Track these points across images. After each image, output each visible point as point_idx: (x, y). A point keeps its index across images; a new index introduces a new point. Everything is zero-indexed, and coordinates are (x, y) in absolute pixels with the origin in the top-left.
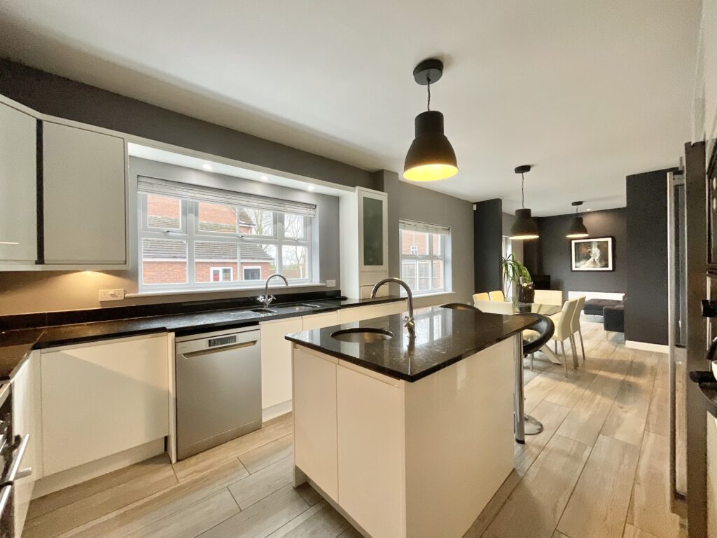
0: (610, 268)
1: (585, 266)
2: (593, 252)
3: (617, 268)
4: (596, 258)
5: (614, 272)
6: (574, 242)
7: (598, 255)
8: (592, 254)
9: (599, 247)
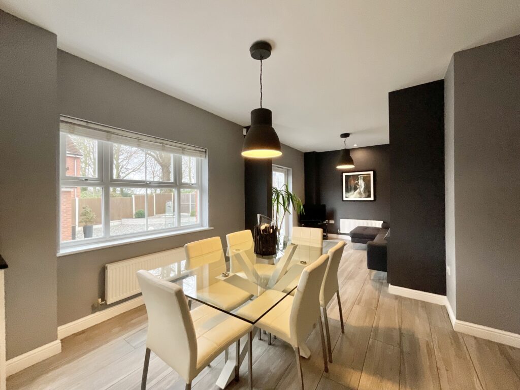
0: (372, 198)
1: (353, 196)
2: (359, 184)
3: (377, 199)
4: (362, 189)
5: (375, 202)
6: (344, 174)
7: (363, 186)
8: (358, 185)
9: (364, 180)
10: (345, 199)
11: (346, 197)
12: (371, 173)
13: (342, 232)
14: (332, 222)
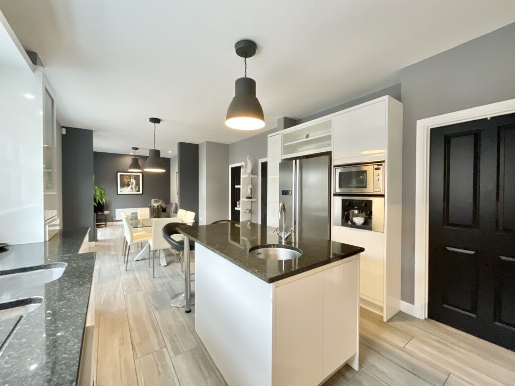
0: (141, 192)
1: (127, 191)
2: (131, 182)
3: (145, 192)
4: (134, 186)
6: (119, 174)
7: (134, 184)
9: (135, 179)
10: (119, 193)
11: (120, 192)
12: (140, 174)
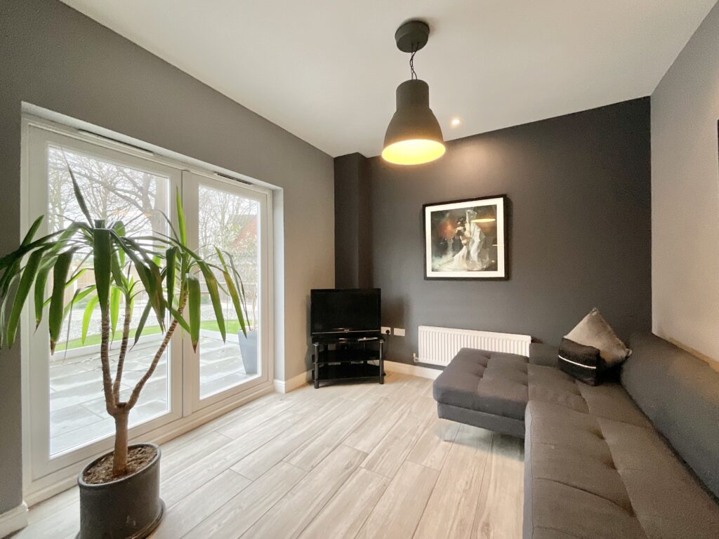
0: (500, 273)
1: (451, 266)
2: (467, 233)
3: (514, 272)
4: (474, 248)
5: (506, 283)
6: (429, 210)
7: (477, 240)
8: (465, 238)
10: (430, 274)
11: (433, 270)
12: (499, 203)
13: (422, 359)
14: (399, 332)
